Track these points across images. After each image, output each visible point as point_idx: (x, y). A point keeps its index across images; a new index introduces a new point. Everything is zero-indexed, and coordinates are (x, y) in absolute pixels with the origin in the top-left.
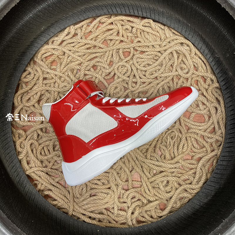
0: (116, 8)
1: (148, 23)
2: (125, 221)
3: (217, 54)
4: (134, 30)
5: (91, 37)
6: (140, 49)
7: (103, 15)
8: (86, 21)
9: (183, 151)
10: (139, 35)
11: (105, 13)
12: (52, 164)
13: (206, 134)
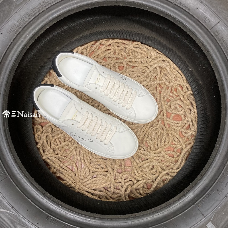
0: (113, 34)
1: (138, 45)
2: (119, 198)
3: (190, 68)
4: (127, 50)
5: (94, 55)
6: (131, 64)
7: (103, 39)
8: (90, 43)
9: (165, 144)
10: (131, 53)
11: (105, 37)
12: (62, 152)
13: (183, 130)
